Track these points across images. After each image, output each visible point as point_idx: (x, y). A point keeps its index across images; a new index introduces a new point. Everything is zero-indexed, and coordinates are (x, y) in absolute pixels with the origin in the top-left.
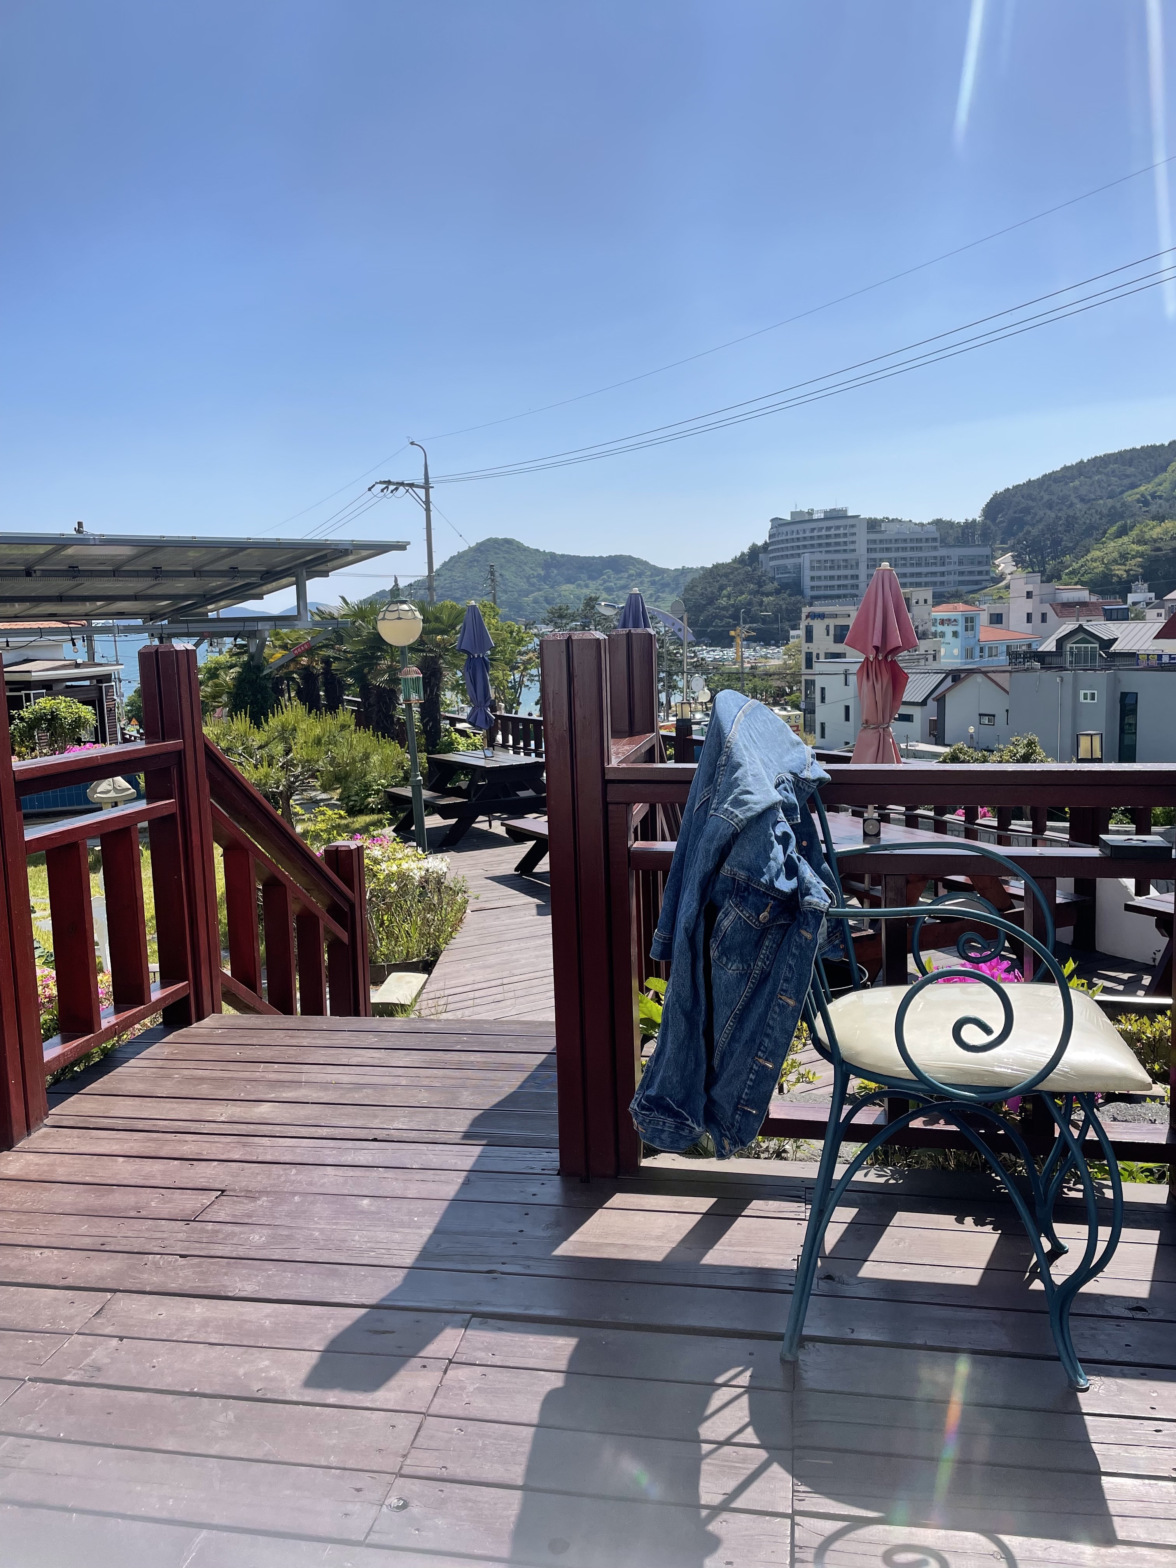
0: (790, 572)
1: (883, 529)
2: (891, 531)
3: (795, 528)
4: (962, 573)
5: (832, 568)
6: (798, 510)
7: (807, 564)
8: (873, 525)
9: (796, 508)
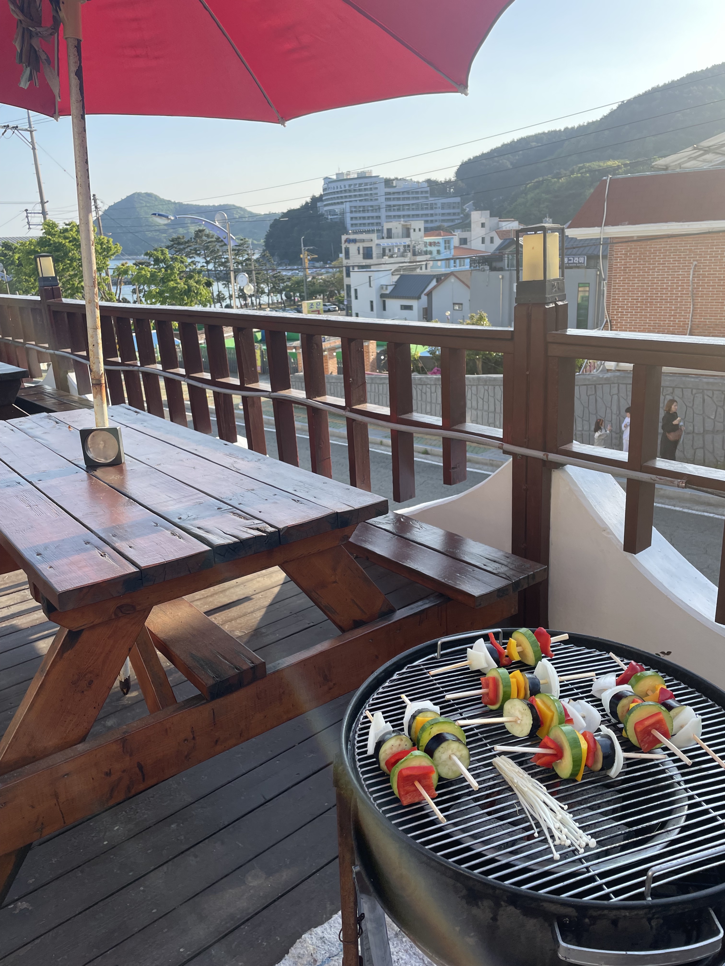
0: (337, 215)
1: (394, 185)
2: (400, 187)
3: (339, 184)
4: (443, 214)
5: (364, 211)
6: (340, 172)
7: (348, 210)
8: (388, 182)
9: (339, 170)
